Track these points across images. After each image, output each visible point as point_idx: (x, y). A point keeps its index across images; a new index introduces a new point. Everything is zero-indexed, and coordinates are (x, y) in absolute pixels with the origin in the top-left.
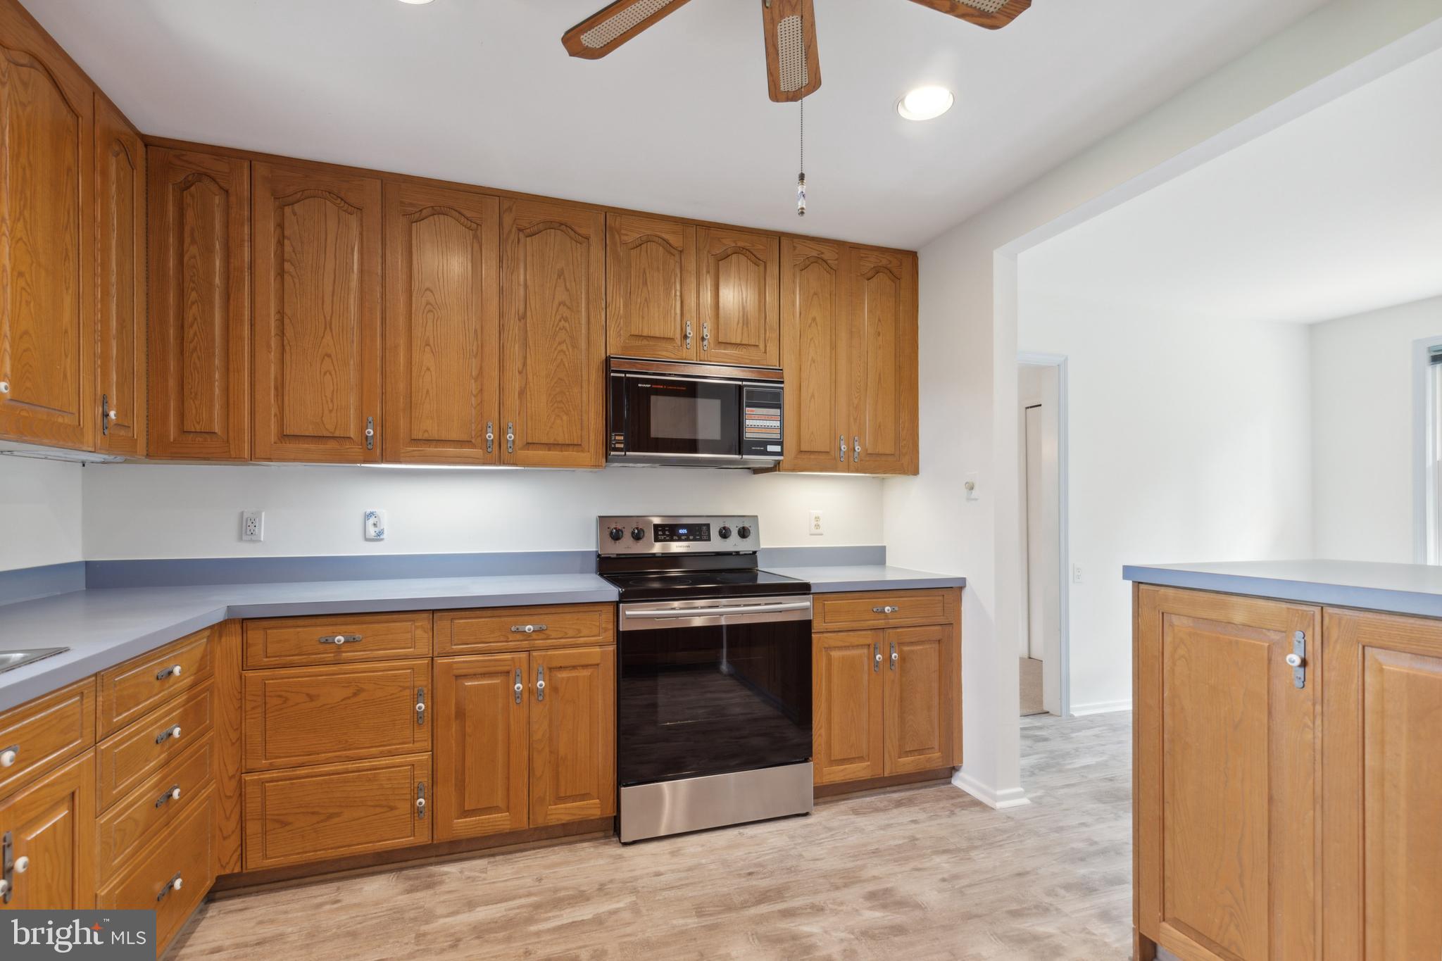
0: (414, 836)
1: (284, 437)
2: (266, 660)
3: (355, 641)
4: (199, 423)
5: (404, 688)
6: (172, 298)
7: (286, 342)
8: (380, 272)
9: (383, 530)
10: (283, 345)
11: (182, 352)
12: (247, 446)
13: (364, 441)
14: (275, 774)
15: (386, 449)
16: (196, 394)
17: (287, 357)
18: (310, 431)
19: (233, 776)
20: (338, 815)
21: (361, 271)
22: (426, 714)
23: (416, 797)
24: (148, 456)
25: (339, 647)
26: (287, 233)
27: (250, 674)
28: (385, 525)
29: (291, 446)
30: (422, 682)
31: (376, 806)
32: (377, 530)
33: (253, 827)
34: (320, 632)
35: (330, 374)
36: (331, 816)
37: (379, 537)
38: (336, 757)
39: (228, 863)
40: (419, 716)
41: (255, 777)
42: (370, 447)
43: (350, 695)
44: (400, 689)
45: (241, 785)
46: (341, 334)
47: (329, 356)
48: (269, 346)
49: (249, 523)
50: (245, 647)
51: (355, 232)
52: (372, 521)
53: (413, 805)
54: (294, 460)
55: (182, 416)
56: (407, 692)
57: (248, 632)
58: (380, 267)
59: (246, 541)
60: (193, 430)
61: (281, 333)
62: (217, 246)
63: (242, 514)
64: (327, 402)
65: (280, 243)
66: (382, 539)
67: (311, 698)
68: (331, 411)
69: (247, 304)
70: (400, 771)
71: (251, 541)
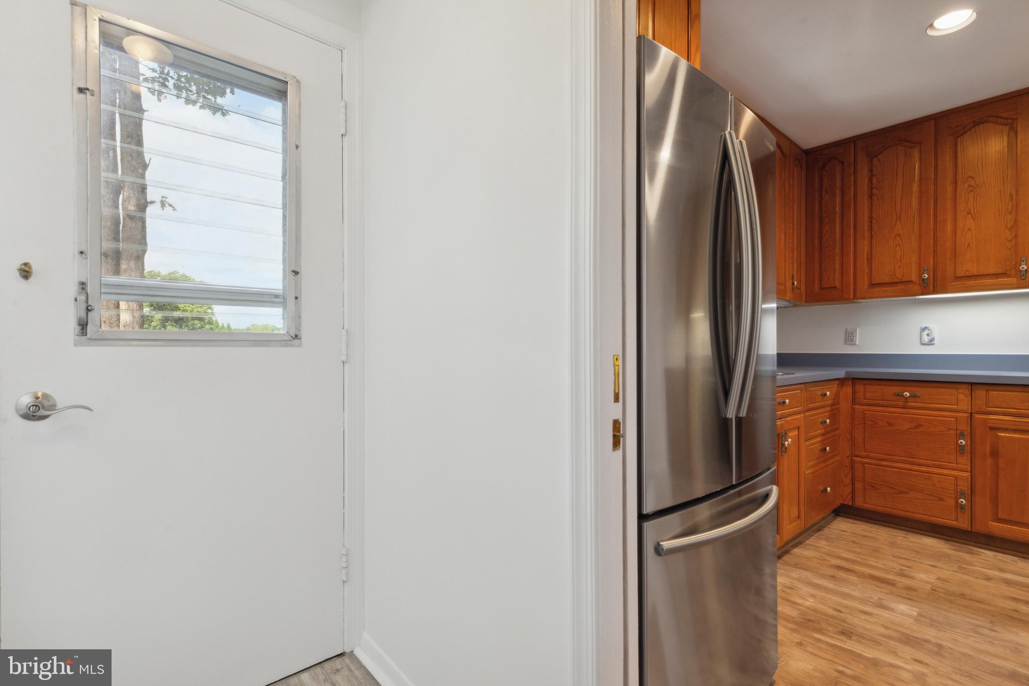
0: (957, 522)
1: (873, 285)
2: (865, 400)
3: (916, 396)
4: (828, 283)
5: (950, 429)
6: (817, 225)
7: (873, 233)
8: (933, 177)
9: (934, 338)
10: (871, 235)
11: (821, 249)
12: (852, 292)
13: (921, 282)
14: (869, 461)
15: (936, 285)
16: (827, 270)
17: (874, 241)
18: (887, 280)
19: (848, 457)
20: (907, 493)
21: (920, 180)
22: (966, 448)
23: (958, 497)
24: (806, 301)
25: (907, 398)
26: (874, 173)
27: (857, 407)
28: (936, 334)
29: (877, 289)
30: (964, 427)
31: (930, 495)
32: (930, 338)
33: (859, 485)
34: (896, 389)
35: (899, 245)
36: (901, 492)
37: (931, 343)
38: (904, 460)
39: (846, 499)
40: (961, 450)
41: (859, 459)
42: (925, 285)
43: (913, 427)
44: (947, 429)
45: (852, 463)
46: (906, 222)
47: (899, 235)
48: (864, 238)
49: (850, 335)
50: (854, 392)
51: (917, 157)
52: (926, 332)
53: (957, 502)
54: (878, 297)
55: (821, 280)
56: (952, 432)
57: (856, 386)
58: (933, 174)
59: (849, 344)
60: (826, 287)
61: (871, 229)
62: (838, 192)
63: (847, 330)
64: (897, 262)
65: (871, 180)
66: (933, 344)
67: (890, 425)
68: (900, 267)
69: (852, 218)
70: (946, 479)
71: (851, 344)
